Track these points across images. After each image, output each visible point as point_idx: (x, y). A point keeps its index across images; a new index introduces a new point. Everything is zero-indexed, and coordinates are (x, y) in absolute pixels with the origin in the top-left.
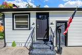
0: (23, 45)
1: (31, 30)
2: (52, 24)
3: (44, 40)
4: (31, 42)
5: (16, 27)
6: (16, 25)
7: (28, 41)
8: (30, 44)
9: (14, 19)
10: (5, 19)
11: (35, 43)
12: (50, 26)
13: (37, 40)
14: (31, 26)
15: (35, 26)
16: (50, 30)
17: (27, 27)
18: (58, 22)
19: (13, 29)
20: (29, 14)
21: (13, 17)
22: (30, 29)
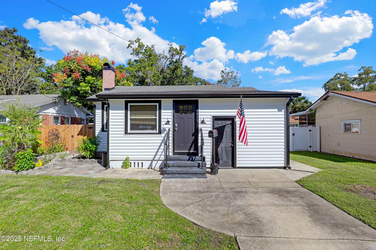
0: (146, 164)
1: (163, 135)
2: (203, 122)
3: (188, 154)
4: (163, 158)
5: (131, 129)
6: (131, 124)
7: (157, 157)
8: (160, 163)
9: (129, 112)
10: (111, 111)
11: (171, 160)
12: (200, 126)
13: (174, 153)
14: (163, 126)
15: (170, 126)
16: (200, 135)
17: (154, 127)
18: (216, 119)
19: (126, 132)
20: (160, 102)
21: (126, 109)
22: (160, 133)
